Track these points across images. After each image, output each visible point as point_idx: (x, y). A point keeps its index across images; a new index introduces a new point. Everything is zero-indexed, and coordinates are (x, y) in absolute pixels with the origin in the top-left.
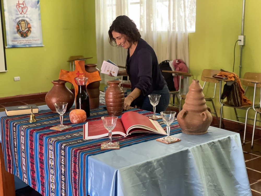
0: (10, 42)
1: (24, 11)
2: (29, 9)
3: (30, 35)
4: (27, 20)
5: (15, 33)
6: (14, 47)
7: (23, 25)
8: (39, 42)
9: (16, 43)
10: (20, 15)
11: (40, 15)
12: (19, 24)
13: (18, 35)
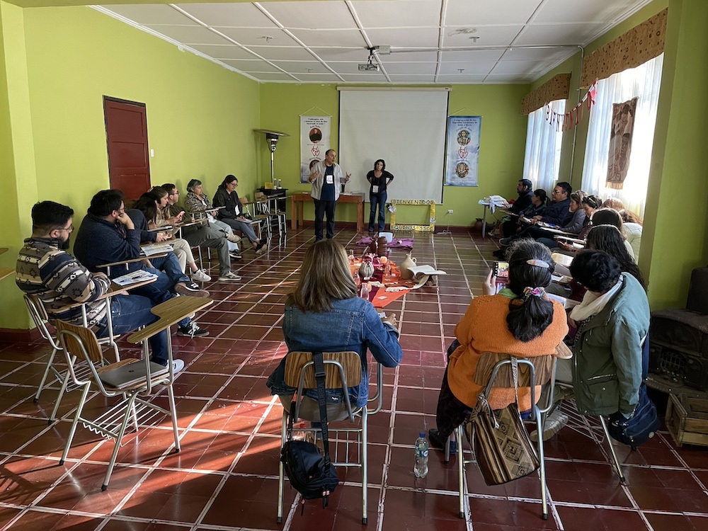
0: (448, 180)
1: (465, 156)
2: (469, 153)
3: (467, 176)
4: (466, 163)
5: (453, 173)
6: (451, 185)
7: (462, 167)
8: (474, 182)
9: (453, 182)
10: (460, 159)
11: (478, 158)
12: (458, 166)
13: (456, 176)
